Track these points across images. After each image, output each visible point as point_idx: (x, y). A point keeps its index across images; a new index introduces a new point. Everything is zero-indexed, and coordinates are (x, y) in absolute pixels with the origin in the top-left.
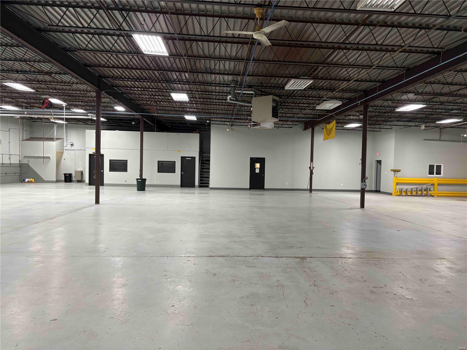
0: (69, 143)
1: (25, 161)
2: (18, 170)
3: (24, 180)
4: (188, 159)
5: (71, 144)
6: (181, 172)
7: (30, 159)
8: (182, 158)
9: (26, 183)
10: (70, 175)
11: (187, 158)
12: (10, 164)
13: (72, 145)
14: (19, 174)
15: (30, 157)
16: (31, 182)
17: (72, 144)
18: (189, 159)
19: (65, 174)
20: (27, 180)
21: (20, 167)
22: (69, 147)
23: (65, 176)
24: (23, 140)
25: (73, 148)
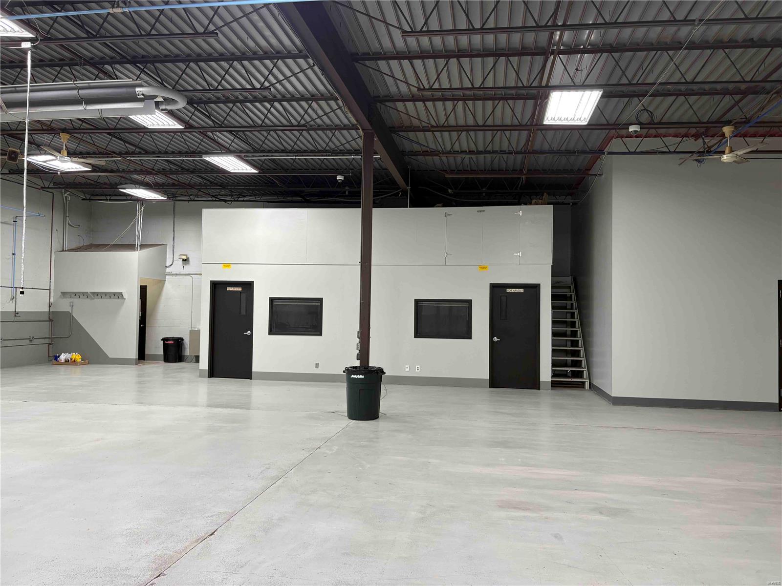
0: (177, 256)
1: (64, 306)
2: (44, 330)
3: (56, 358)
4: (512, 290)
5: (183, 260)
6: (492, 335)
7: (76, 301)
8: (494, 288)
9: (62, 364)
10: (179, 342)
11: (509, 290)
12: (16, 313)
13: (186, 261)
14: (47, 341)
15: (75, 294)
16: (73, 362)
17: (184, 257)
18: (517, 290)
19: (165, 340)
20: (63, 357)
21: (51, 320)
22: (178, 267)
23: (165, 345)
24: (63, 251)
25: (188, 269)
